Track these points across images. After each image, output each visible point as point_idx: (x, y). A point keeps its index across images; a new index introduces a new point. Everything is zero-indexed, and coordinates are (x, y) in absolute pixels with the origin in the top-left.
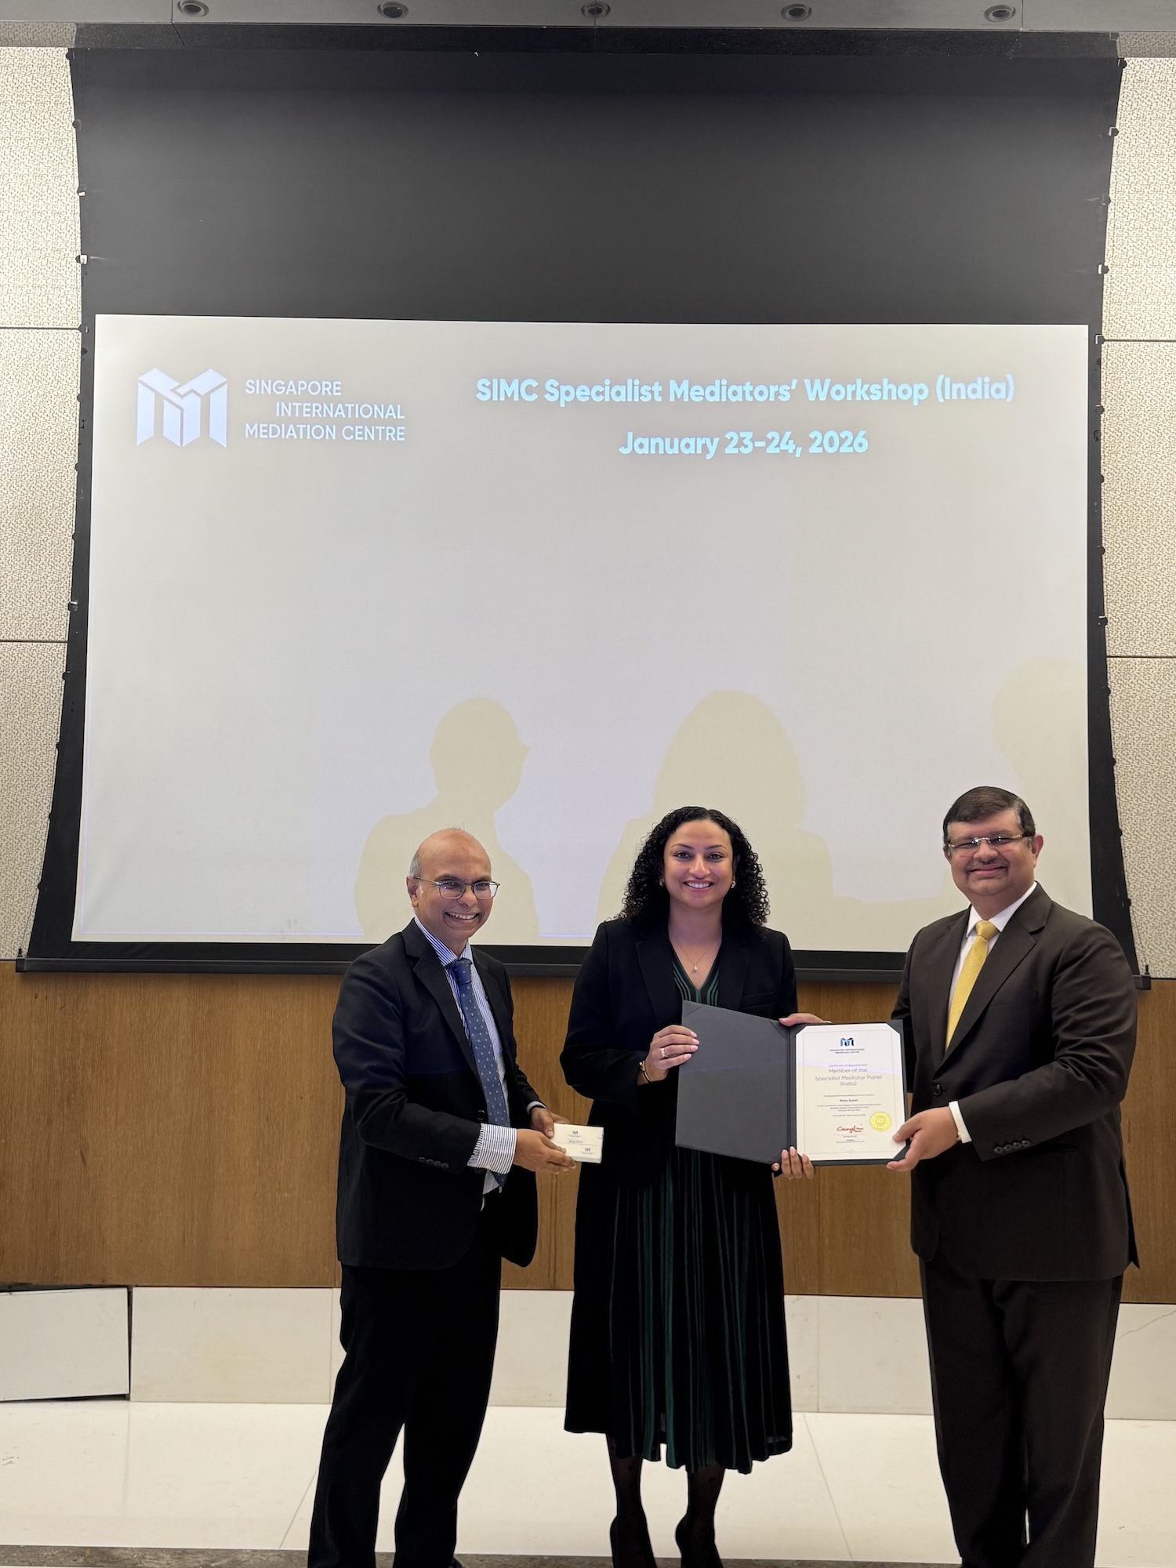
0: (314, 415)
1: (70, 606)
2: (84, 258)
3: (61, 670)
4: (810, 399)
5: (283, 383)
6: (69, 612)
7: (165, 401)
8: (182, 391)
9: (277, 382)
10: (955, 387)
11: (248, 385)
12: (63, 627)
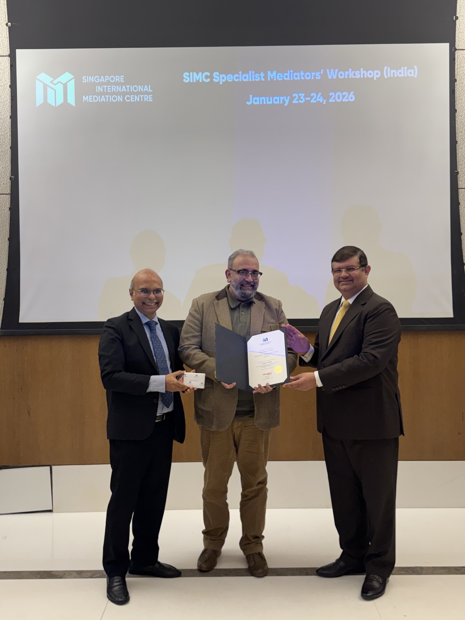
0: (112, 91)
1: (11, 179)
2: (9, 24)
3: (8, 206)
4: (329, 78)
5: (98, 77)
6: (10, 181)
7: (48, 88)
8: (55, 82)
9: (96, 77)
10: (392, 71)
11: (83, 79)
12: (8, 187)
